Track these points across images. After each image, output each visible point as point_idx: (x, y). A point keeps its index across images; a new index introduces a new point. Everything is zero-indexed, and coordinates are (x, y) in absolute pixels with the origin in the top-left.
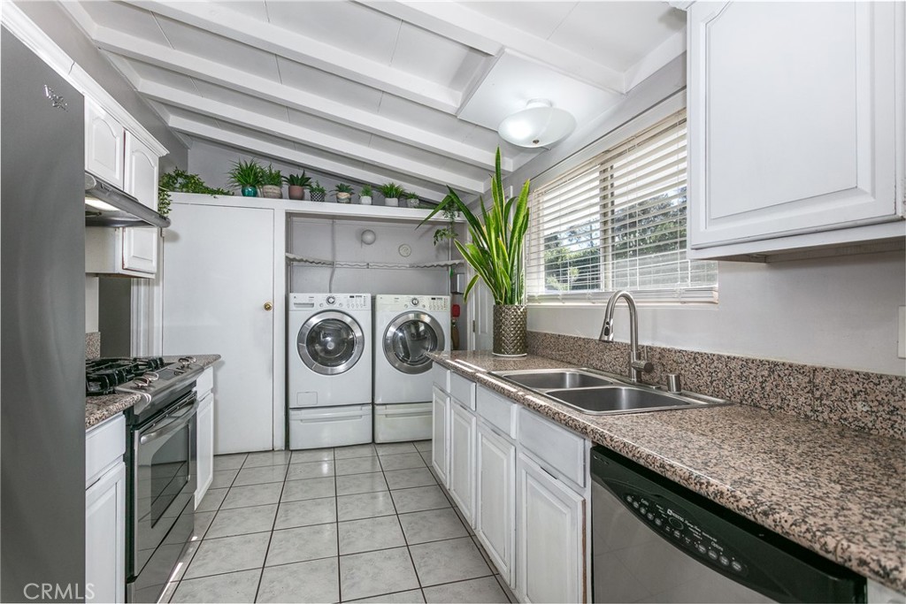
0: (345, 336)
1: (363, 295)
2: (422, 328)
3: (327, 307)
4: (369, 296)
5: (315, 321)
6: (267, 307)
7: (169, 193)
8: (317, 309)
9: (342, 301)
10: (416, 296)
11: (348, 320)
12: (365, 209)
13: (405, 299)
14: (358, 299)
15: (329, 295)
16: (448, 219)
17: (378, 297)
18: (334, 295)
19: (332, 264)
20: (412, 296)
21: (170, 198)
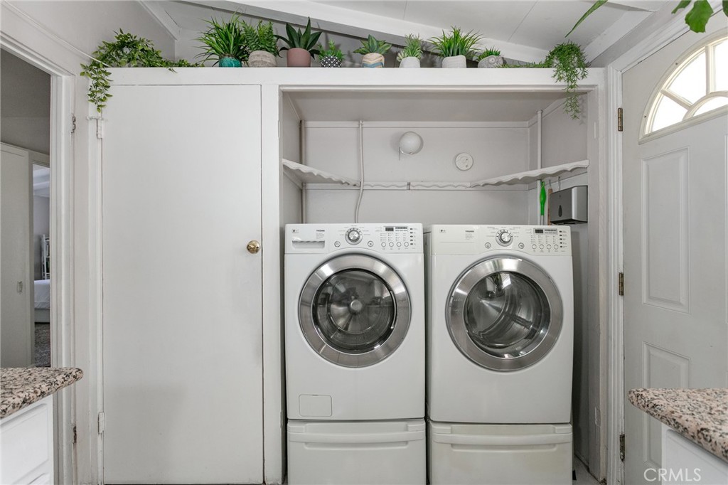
0: (377, 294)
1: (409, 225)
2: (507, 282)
3: (347, 247)
4: (418, 228)
5: (327, 271)
6: (252, 249)
7: (108, 70)
8: (330, 251)
9: (372, 235)
10: (507, 227)
11: (381, 269)
12: (410, 75)
13: (485, 234)
14: (401, 233)
15: (350, 226)
16: (562, 85)
17: (436, 229)
18: (358, 226)
19: (357, 186)
20: (500, 227)
21: (109, 77)
